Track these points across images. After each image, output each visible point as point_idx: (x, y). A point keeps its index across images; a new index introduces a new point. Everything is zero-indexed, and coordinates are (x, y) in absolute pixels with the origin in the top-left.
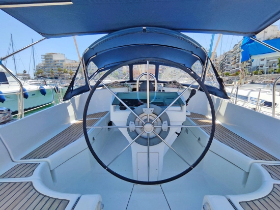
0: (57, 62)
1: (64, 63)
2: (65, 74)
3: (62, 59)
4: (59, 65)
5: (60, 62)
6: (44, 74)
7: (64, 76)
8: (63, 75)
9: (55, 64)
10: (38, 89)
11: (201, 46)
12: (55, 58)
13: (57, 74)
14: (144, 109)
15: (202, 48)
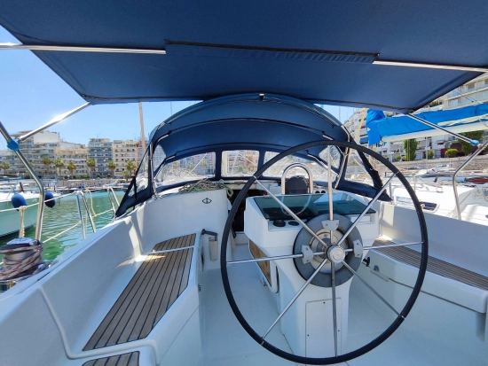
0: (43, 148)
1: (57, 150)
2: (58, 169)
3: (54, 141)
4: (47, 152)
5: (49, 148)
6: (10, 169)
7: (55, 173)
8: (53, 171)
9: (38, 151)
10: (10, 199)
11: (341, 125)
12: (38, 140)
13: (40, 170)
14: (324, 223)
15: (342, 127)
